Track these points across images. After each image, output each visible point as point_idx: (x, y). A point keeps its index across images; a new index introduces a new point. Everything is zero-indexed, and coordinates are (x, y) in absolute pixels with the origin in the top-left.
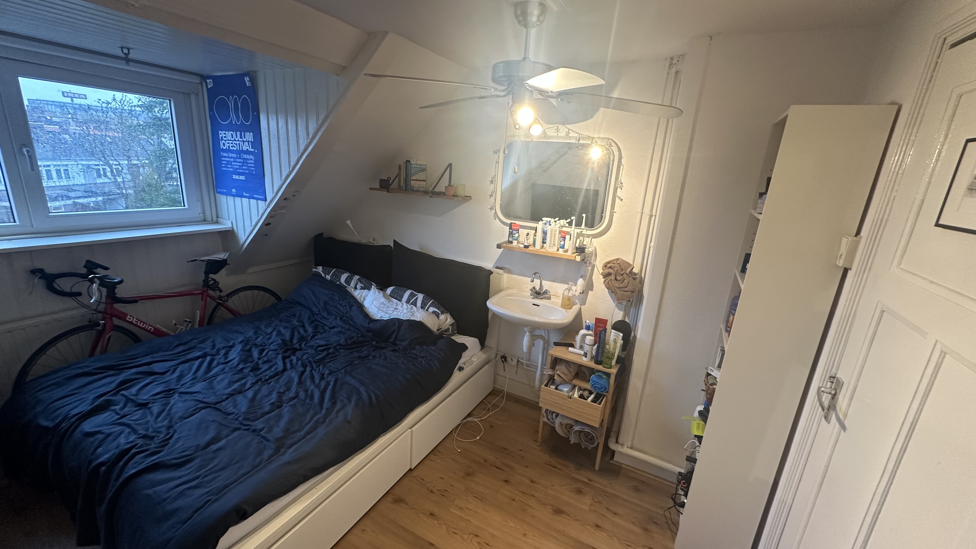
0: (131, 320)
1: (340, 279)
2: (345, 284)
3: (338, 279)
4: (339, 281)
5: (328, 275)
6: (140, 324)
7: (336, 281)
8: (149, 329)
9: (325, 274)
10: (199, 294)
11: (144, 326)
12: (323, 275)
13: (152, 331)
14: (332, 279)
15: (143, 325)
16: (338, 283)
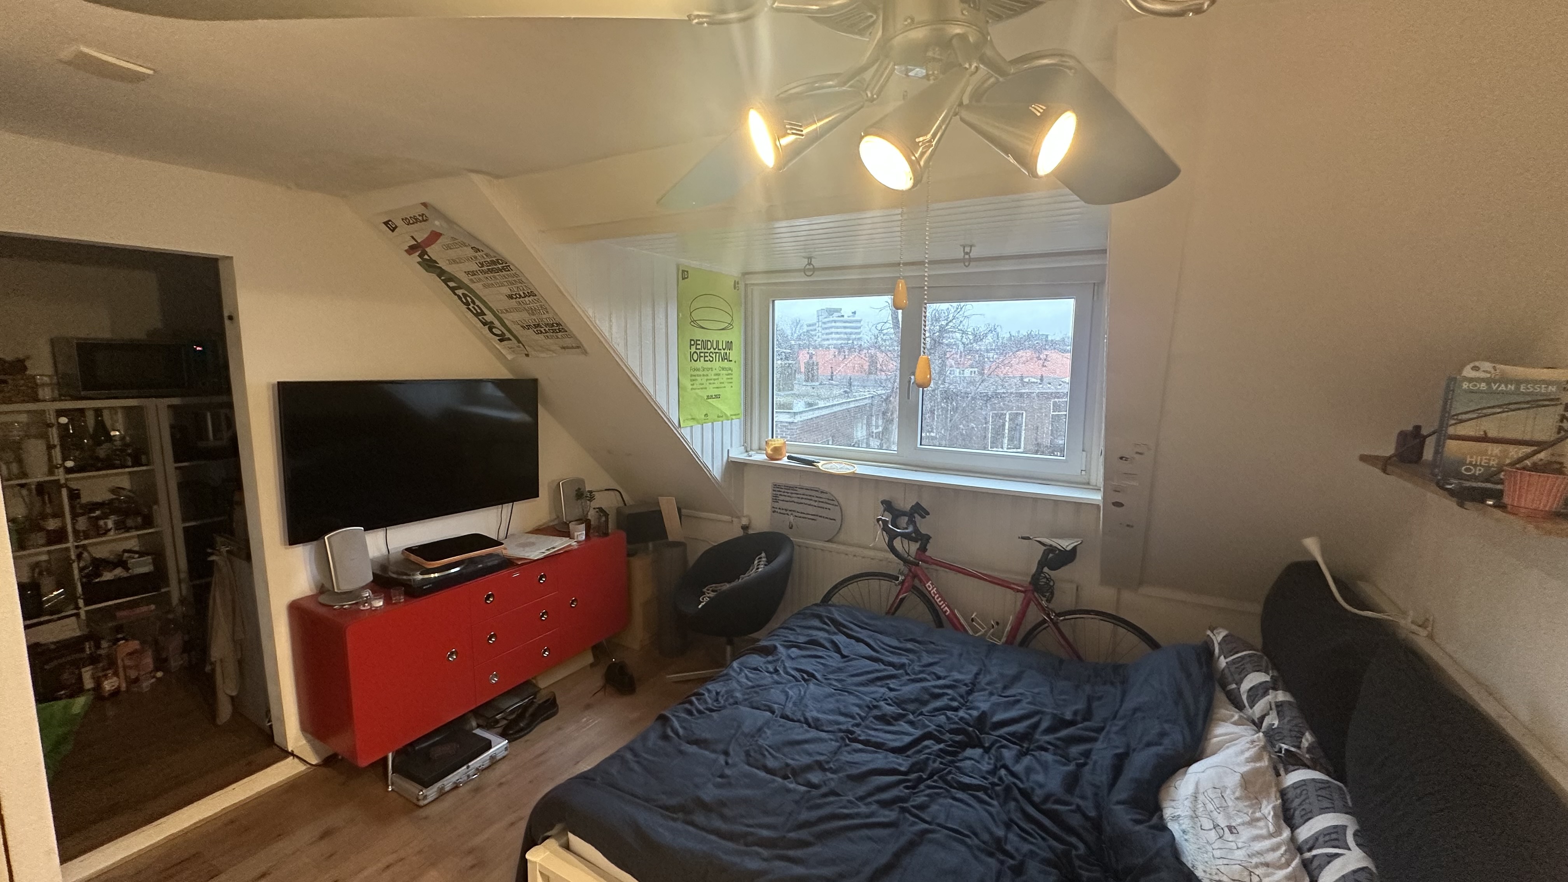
0: (930, 589)
1: (1241, 680)
2: (1244, 697)
3: (1237, 677)
4: (1239, 683)
5: (1225, 658)
6: (938, 598)
7: (1230, 679)
8: (944, 610)
9: (1222, 651)
10: (1021, 591)
11: (940, 604)
12: (1217, 651)
13: (947, 614)
14: (1226, 671)
15: (940, 602)
16: (1234, 686)
